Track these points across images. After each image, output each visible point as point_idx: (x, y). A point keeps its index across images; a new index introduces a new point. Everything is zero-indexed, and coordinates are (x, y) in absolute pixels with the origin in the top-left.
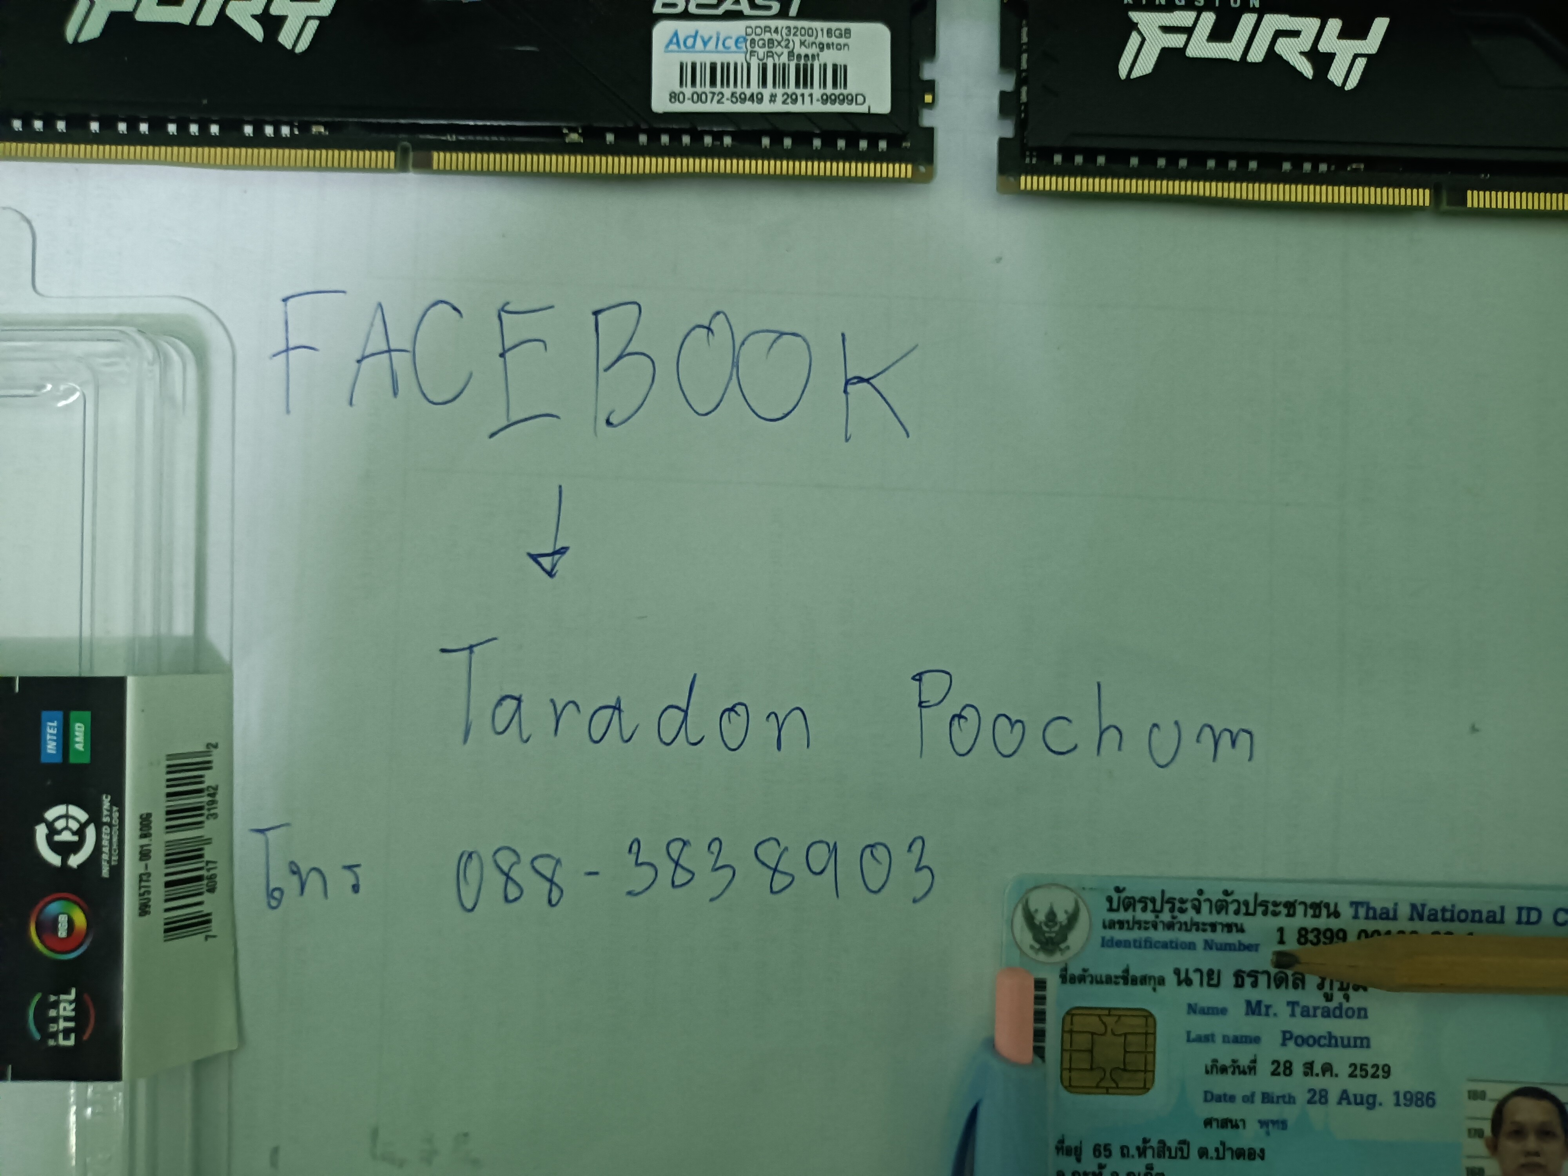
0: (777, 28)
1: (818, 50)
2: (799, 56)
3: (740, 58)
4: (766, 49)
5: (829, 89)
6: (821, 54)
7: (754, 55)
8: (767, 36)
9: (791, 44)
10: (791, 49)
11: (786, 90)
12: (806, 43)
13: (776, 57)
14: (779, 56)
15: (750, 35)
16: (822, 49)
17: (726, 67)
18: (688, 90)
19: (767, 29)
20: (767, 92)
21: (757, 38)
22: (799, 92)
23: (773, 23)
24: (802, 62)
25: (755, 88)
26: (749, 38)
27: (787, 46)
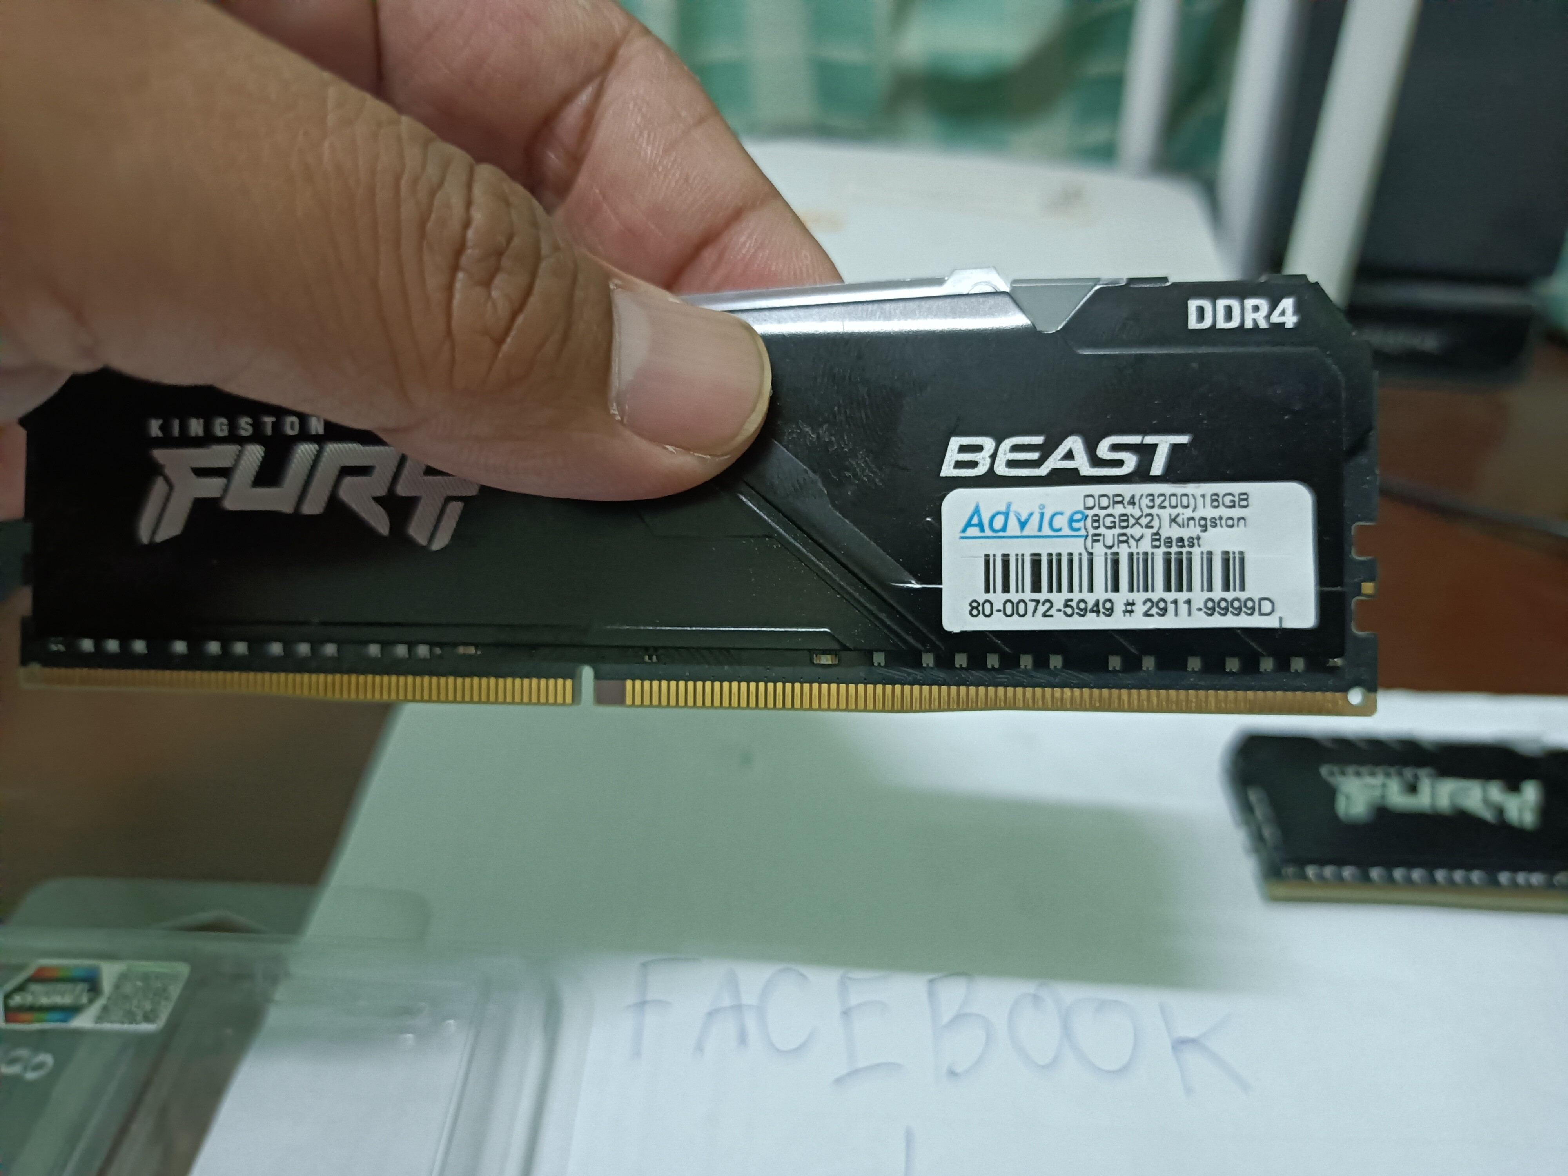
0: (1133, 497)
1: (1198, 529)
2: (1169, 542)
3: (1076, 546)
4: (1117, 531)
5: (1218, 593)
6: (1202, 535)
7: (1098, 541)
8: (1119, 510)
9: (1156, 523)
10: (1155, 530)
11: (1150, 595)
12: (1179, 520)
13: (1132, 542)
14: (1138, 541)
15: (1091, 508)
16: (1205, 529)
17: (1055, 560)
18: (998, 598)
19: (1118, 500)
20: (1120, 599)
21: (1102, 513)
22: (1170, 596)
23: (1127, 490)
24: (1174, 549)
25: (1101, 593)
26: (1090, 513)
27: (1148, 526)
